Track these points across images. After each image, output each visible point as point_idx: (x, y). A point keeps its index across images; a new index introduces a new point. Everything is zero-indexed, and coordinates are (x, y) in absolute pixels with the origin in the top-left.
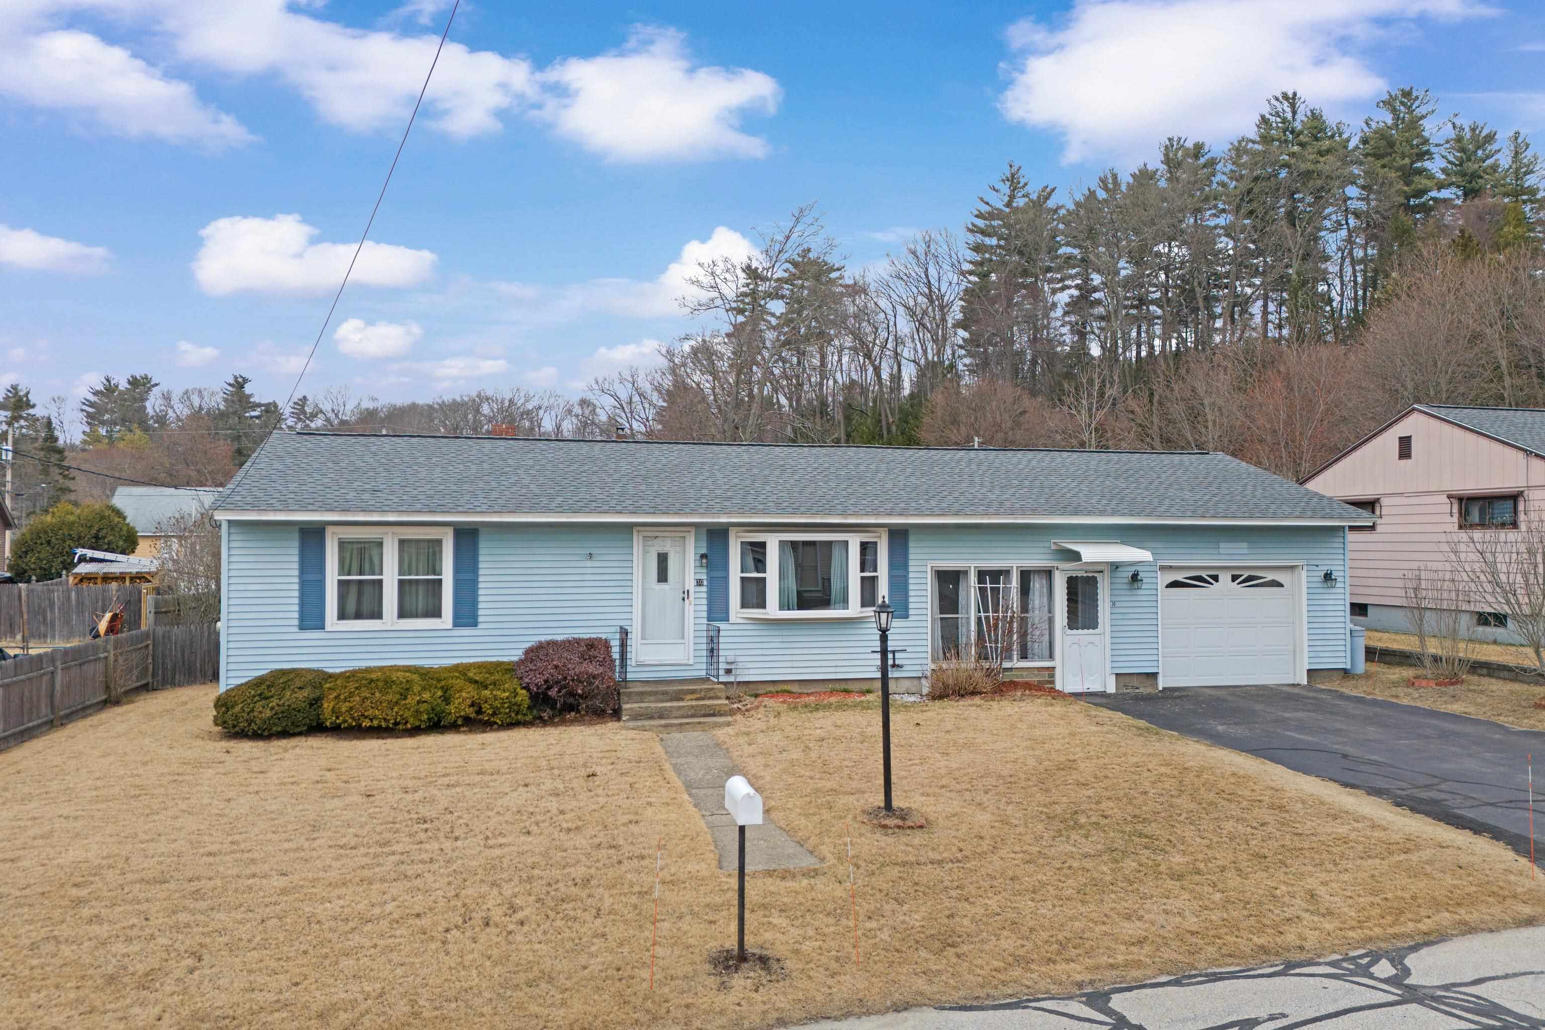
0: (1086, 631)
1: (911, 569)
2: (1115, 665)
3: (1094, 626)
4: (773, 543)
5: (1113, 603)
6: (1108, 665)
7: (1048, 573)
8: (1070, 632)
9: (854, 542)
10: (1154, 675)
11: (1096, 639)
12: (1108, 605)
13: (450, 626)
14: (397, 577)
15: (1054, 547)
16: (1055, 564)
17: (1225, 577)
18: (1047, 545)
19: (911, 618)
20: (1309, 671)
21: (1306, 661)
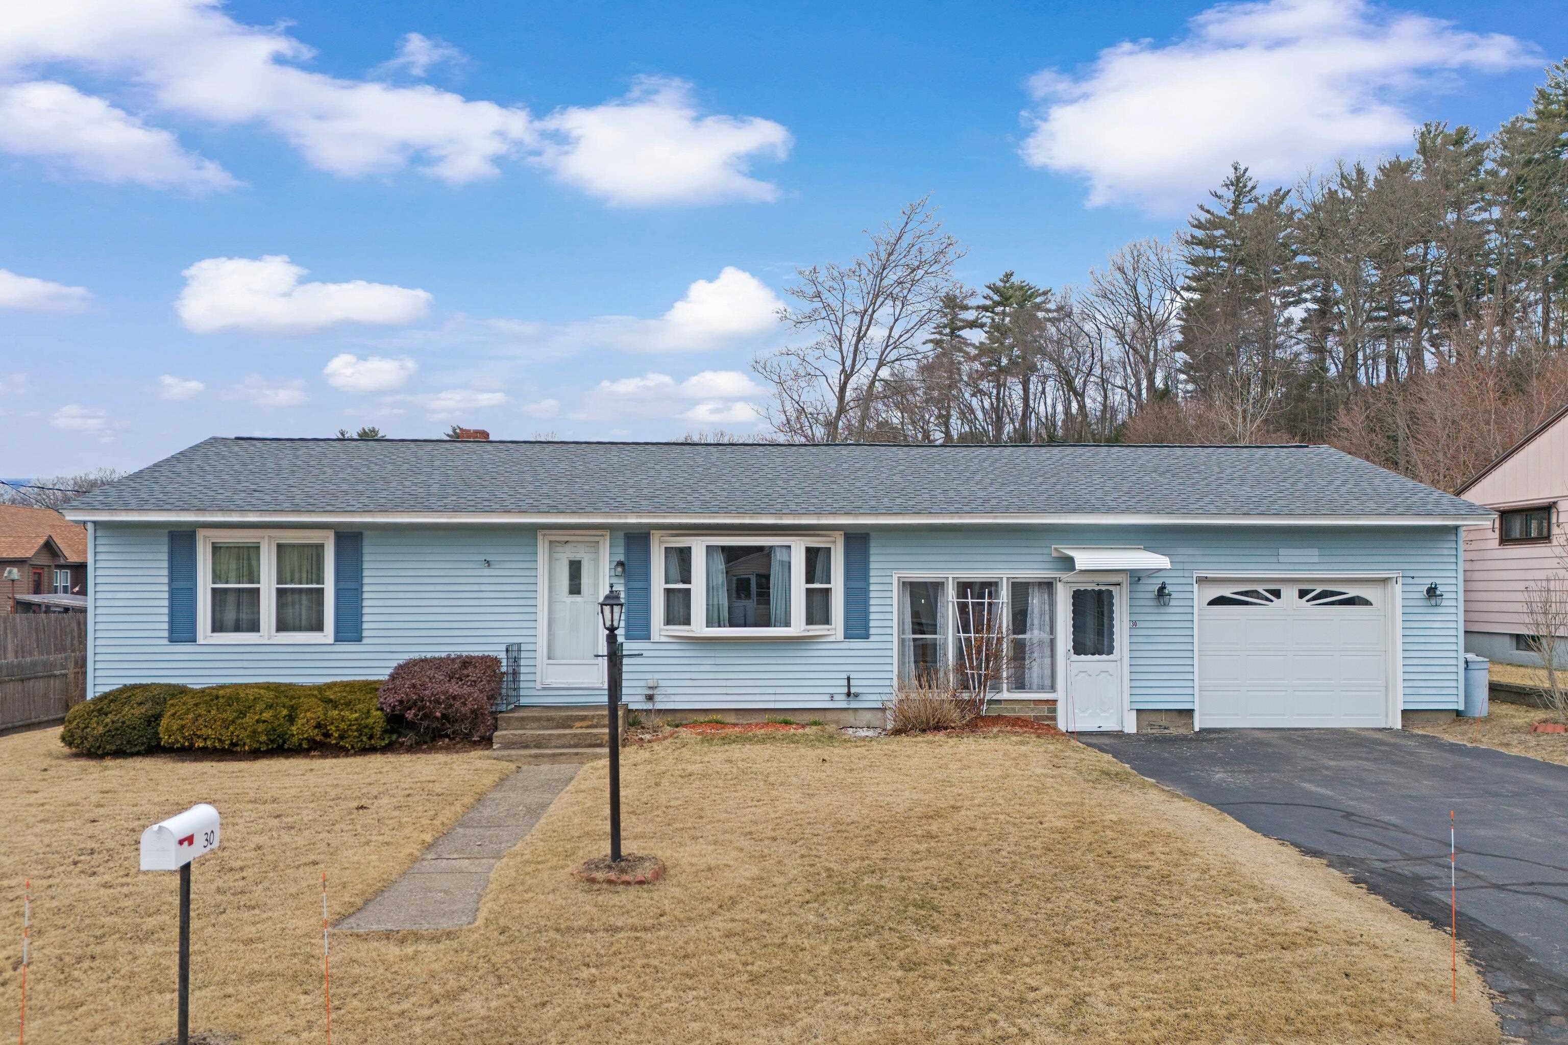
0: (1097, 657)
1: (873, 580)
2: (1135, 698)
5: (1134, 624)
6: (1127, 698)
7: (1048, 586)
9: (797, 545)
11: (1110, 667)
12: (1126, 625)
13: (332, 641)
14: (275, 586)
15: (1055, 554)
16: (1057, 575)
17: (1290, 593)
18: (1046, 551)
19: (872, 638)
20: (1404, 712)
21: (1400, 698)
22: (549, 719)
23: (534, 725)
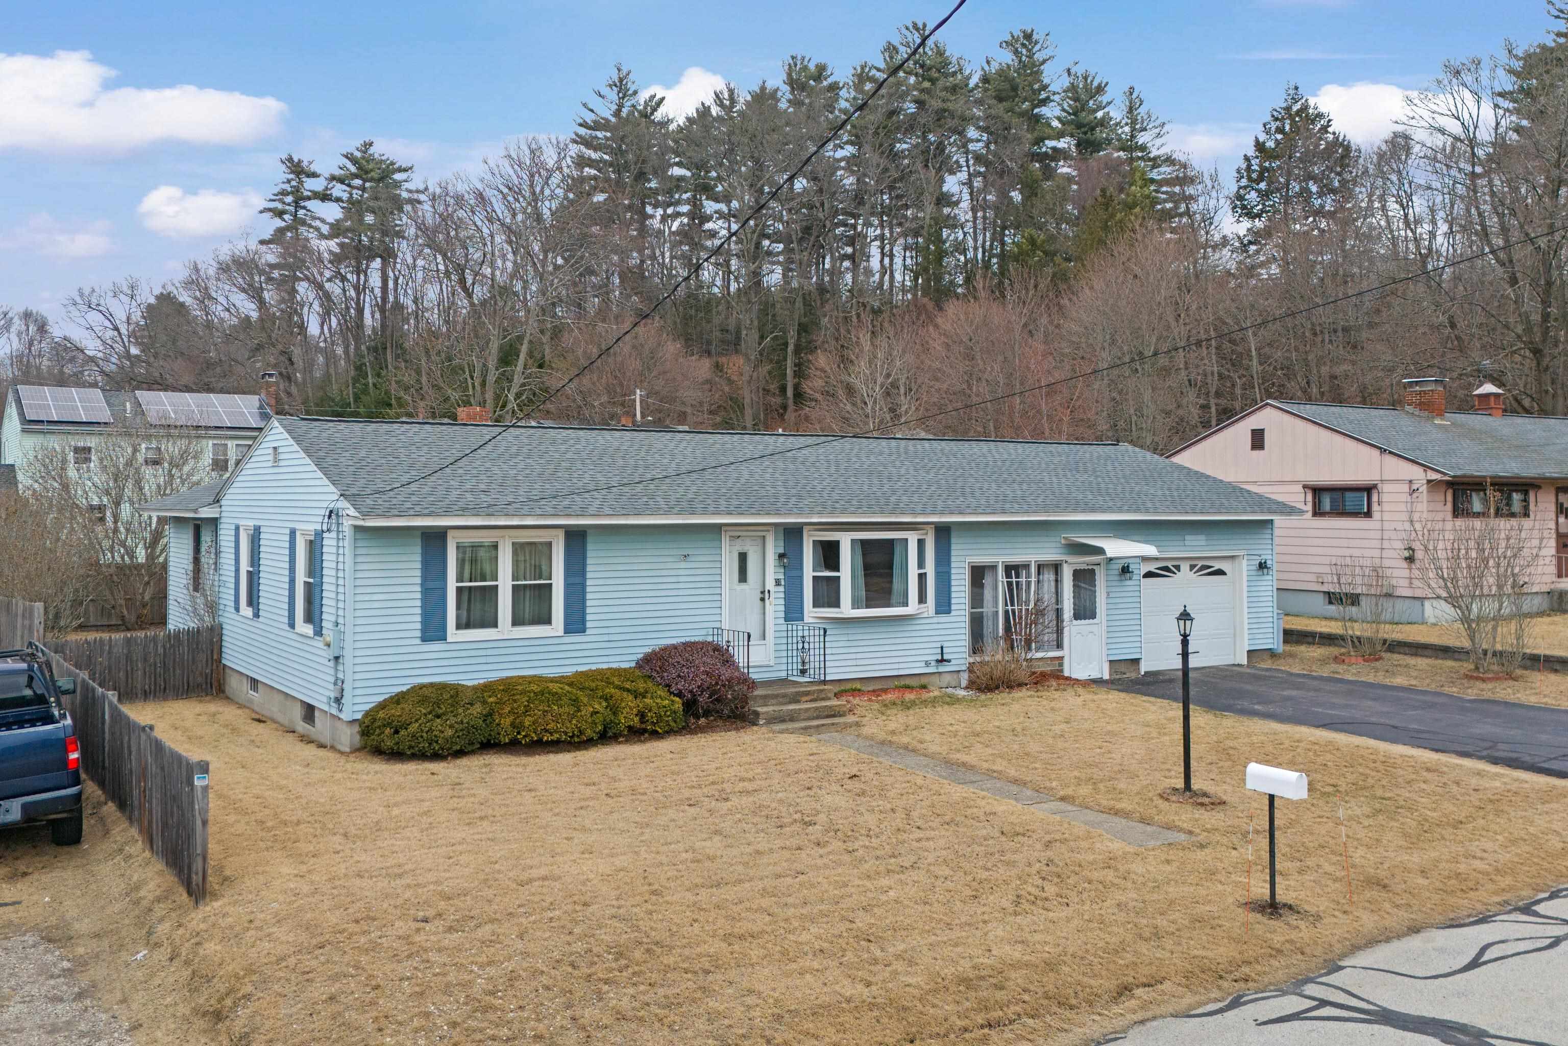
0: (1087, 621)
1: (953, 565)
2: (1110, 652)
3: (1093, 616)
4: (846, 541)
5: (1108, 594)
6: (1105, 652)
7: (1057, 567)
8: (1075, 622)
9: (912, 538)
10: (1136, 661)
11: (1095, 629)
12: (1104, 595)
13: (561, 633)
14: (511, 583)
15: (1063, 542)
16: (1063, 558)
17: (1185, 567)
18: (1058, 539)
19: (953, 613)
20: (1249, 652)
21: (1246, 642)
22: (784, 696)
23: (774, 701)
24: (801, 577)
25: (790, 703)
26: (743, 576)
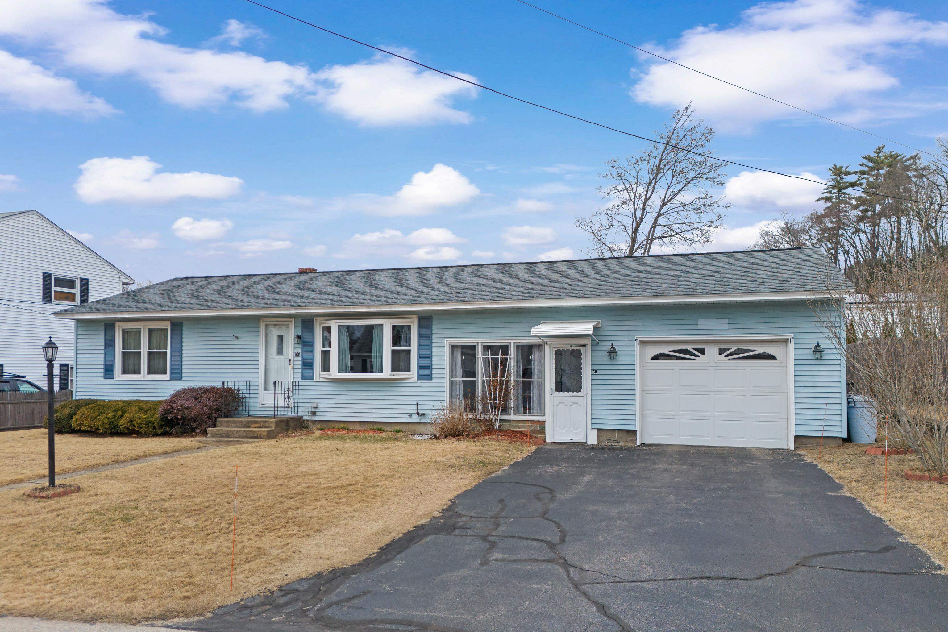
0: (571, 393)
1: (434, 345)
2: (597, 421)
3: (579, 389)
4: (334, 325)
5: (595, 372)
6: (589, 421)
8: (557, 393)
9: (386, 324)
10: (633, 432)
11: (579, 399)
12: (590, 373)
13: (169, 379)
14: (147, 350)
17: (713, 350)
19: (434, 380)
20: (795, 437)
22: (240, 422)
23: (233, 425)
24: (312, 351)
25: (244, 427)
26: (280, 351)
